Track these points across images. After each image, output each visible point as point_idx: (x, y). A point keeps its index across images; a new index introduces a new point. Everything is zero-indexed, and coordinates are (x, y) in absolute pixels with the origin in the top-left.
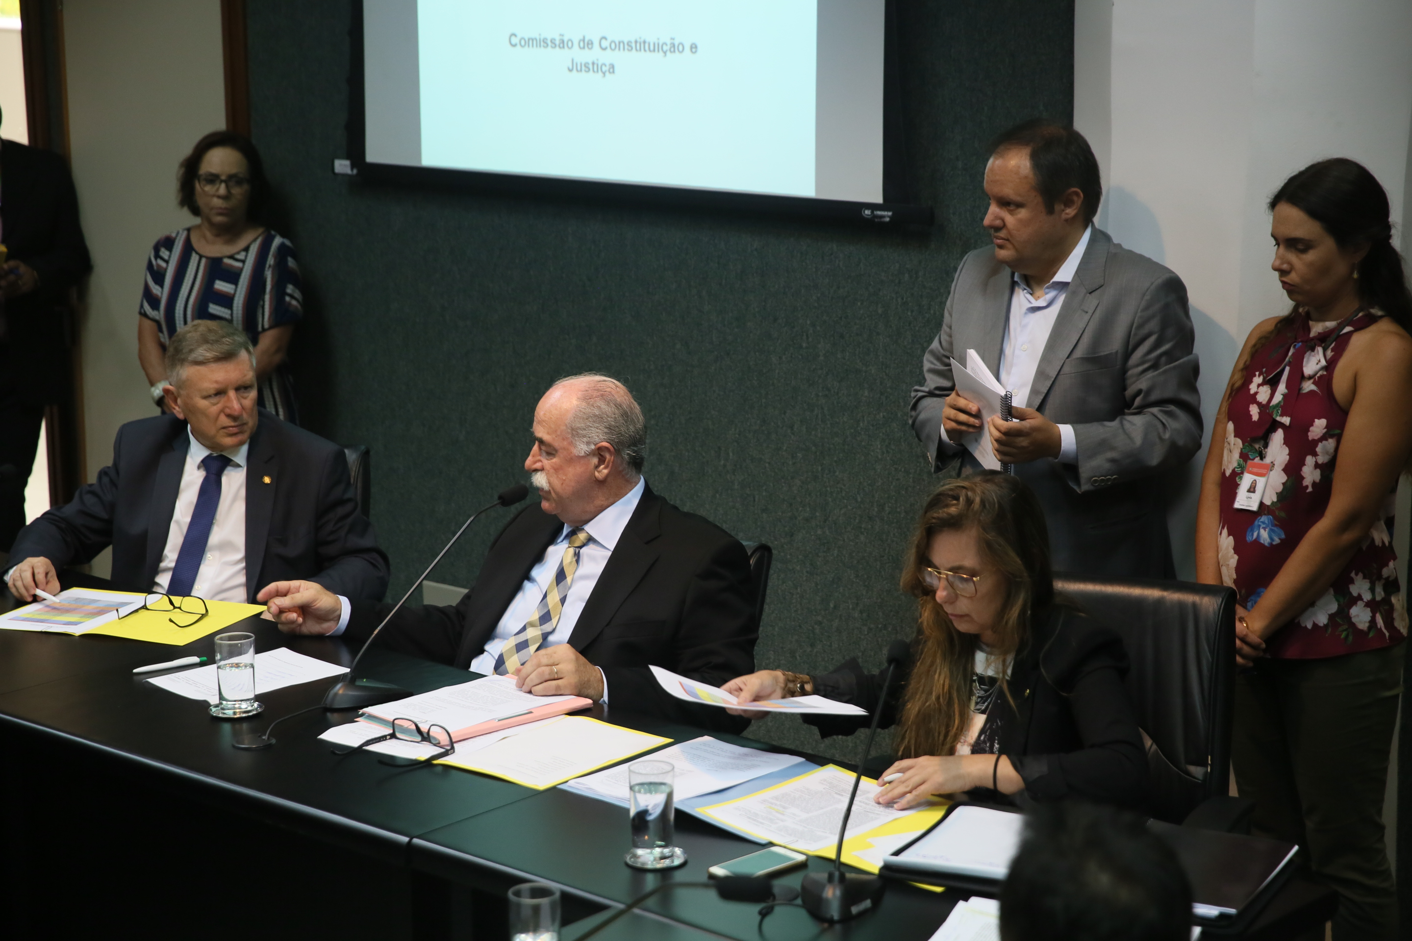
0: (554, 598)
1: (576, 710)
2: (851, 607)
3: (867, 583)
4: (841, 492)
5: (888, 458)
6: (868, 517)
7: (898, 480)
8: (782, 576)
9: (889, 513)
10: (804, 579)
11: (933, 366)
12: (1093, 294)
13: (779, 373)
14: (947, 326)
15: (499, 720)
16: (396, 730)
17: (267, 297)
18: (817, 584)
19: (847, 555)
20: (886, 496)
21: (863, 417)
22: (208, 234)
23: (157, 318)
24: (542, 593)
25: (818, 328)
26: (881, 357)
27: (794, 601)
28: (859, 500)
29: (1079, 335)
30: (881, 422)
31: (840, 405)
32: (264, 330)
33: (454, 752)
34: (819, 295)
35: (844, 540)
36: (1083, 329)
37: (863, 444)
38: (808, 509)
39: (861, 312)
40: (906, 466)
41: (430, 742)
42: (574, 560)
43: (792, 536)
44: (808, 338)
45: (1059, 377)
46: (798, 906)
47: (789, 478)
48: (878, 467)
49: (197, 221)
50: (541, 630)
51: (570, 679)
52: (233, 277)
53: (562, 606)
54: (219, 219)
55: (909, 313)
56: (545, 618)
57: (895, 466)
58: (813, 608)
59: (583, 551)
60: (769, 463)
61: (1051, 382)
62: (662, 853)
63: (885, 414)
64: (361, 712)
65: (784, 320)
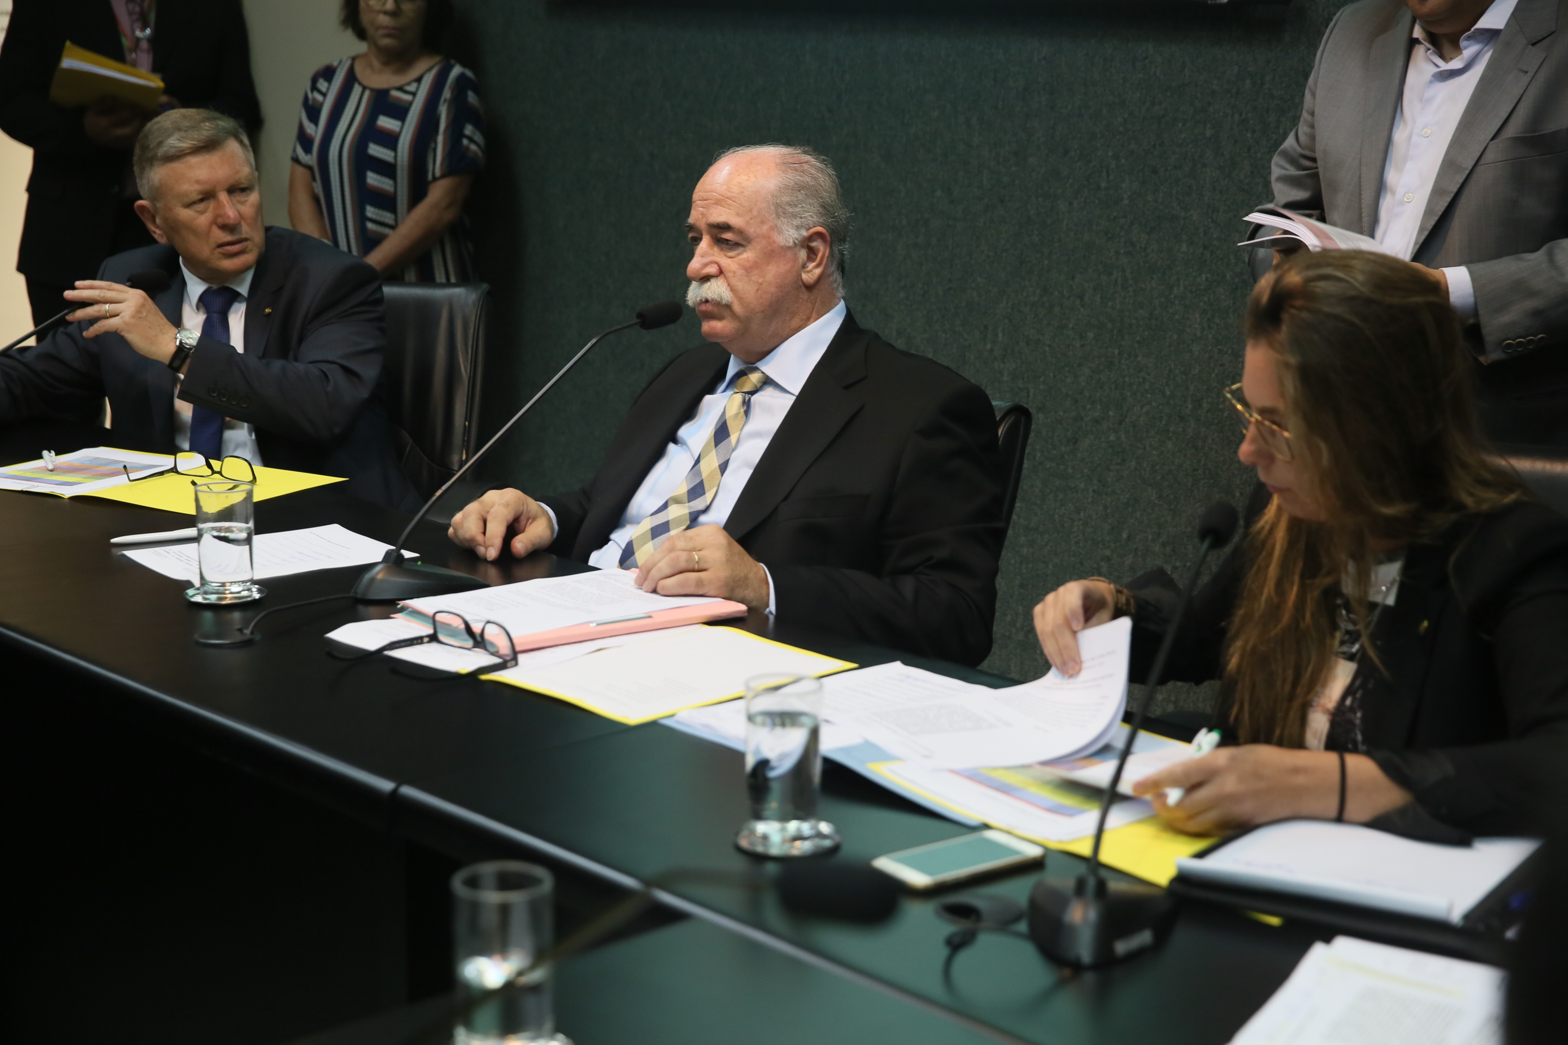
0: (710, 464)
1: (719, 619)
2: (1150, 537)
3: (1173, 507)
4: (1144, 383)
5: (1210, 336)
6: (1179, 416)
7: (1222, 365)
8: (1061, 496)
9: (1208, 411)
10: (1090, 500)
11: (1283, 172)
12: (1538, 45)
13: (1067, 225)
14: (1308, 112)
15: (598, 625)
16: (439, 630)
17: (440, 139)
18: (1106, 508)
19: (1148, 469)
20: (1205, 387)
21: (1179, 281)
22: (376, 63)
23: (310, 163)
24: (693, 456)
25: (1123, 161)
26: (1206, 198)
27: (1075, 529)
28: (1168, 393)
29: (1513, 105)
30: (1202, 287)
31: (1147, 265)
32: (435, 179)
33: (516, 664)
34: (1126, 116)
35: (1145, 448)
36: (1519, 97)
37: (1177, 317)
38: (1099, 407)
39: (1183, 136)
40: (1235, 346)
41: (485, 648)
42: (742, 410)
43: (1075, 443)
44: (1108, 174)
45: (1478, 168)
46: (1019, 935)
47: (1075, 365)
48: (1196, 348)
49: (362, 47)
50: (689, 507)
51: (717, 572)
52: (400, 112)
53: (722, 475)
54: (386, 42)
55: (1249, 135)
56: (697, 491)
57: (1219, 347)
58: (1100, 539)
59: (755, 398)
60: (1050, 346)
61: (1464, 176)
62: (799, 830)
63: (1208, 275)
64: (402, 603)
65: (1078, 152)
